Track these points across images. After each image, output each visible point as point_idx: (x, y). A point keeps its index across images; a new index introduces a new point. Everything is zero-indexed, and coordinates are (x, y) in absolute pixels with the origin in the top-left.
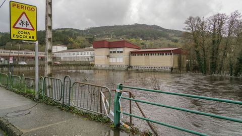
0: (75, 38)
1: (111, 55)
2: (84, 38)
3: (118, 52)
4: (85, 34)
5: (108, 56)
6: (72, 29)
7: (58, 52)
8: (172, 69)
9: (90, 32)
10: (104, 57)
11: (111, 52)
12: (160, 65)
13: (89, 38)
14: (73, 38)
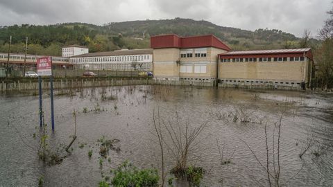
0: (93, 37)
1: (183, 60)
2: (106, 38)
3: (198, 55)
4: (105, 31)
5: (178, 62)
6: (85, 24)
7: (76, 57)
8: (303, 85)
9: (111, 29)
10: (172, 64)
11: (183, 56)
12: (278, 79)
13: (114, 38)
14: (90, 37)
